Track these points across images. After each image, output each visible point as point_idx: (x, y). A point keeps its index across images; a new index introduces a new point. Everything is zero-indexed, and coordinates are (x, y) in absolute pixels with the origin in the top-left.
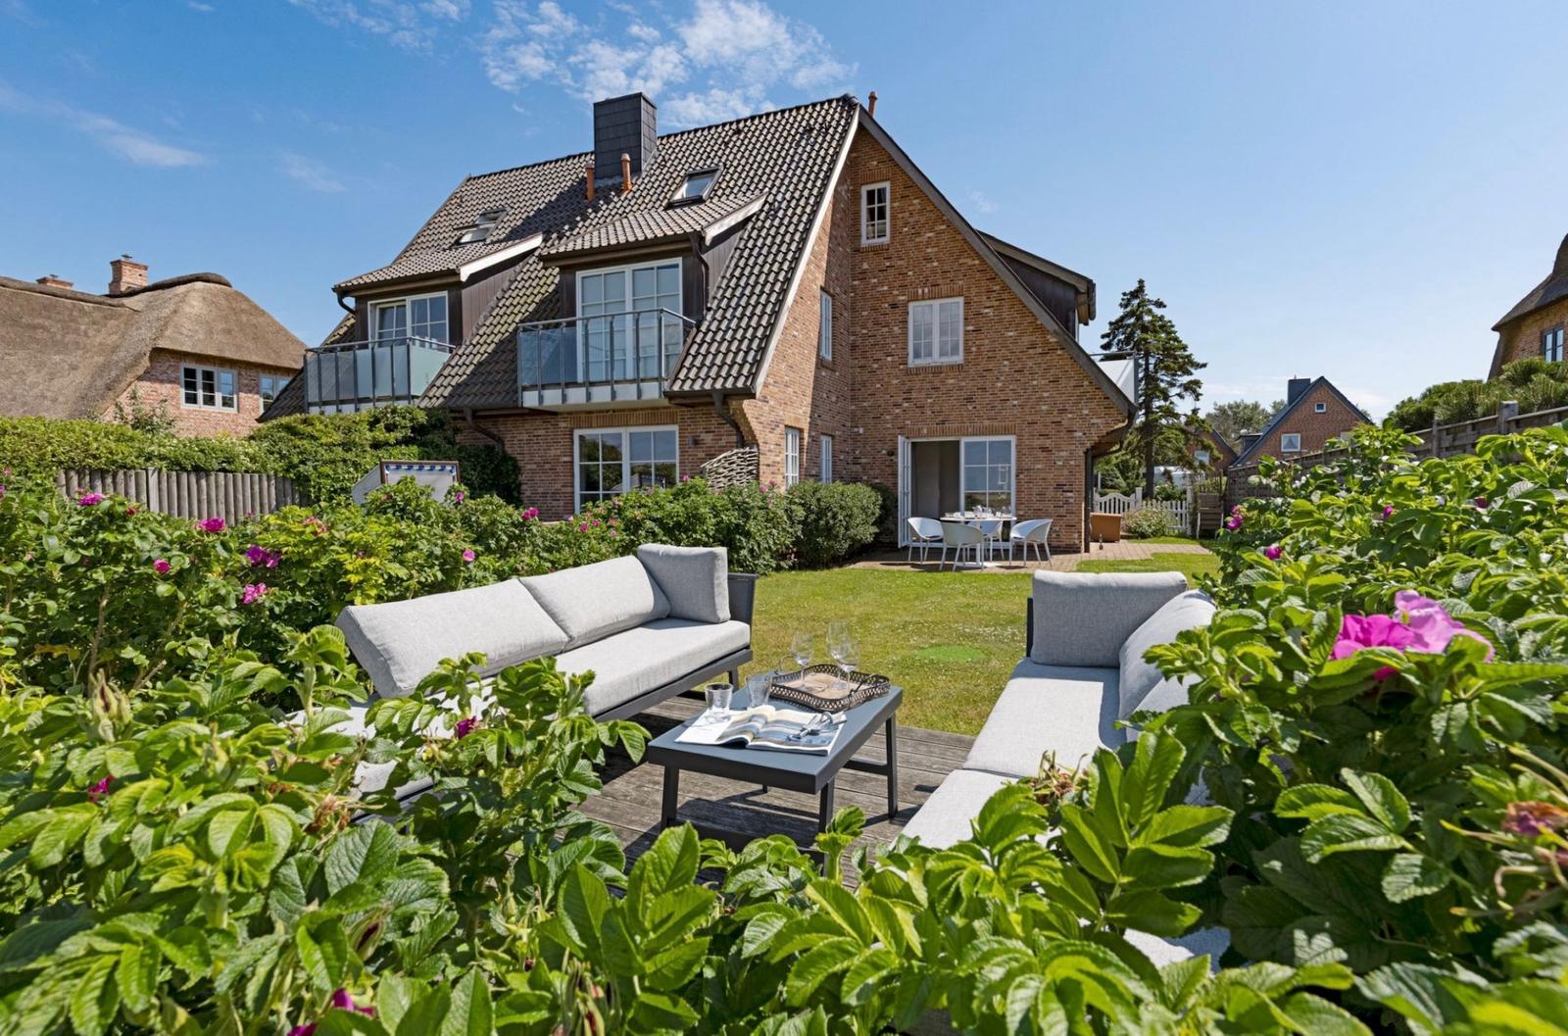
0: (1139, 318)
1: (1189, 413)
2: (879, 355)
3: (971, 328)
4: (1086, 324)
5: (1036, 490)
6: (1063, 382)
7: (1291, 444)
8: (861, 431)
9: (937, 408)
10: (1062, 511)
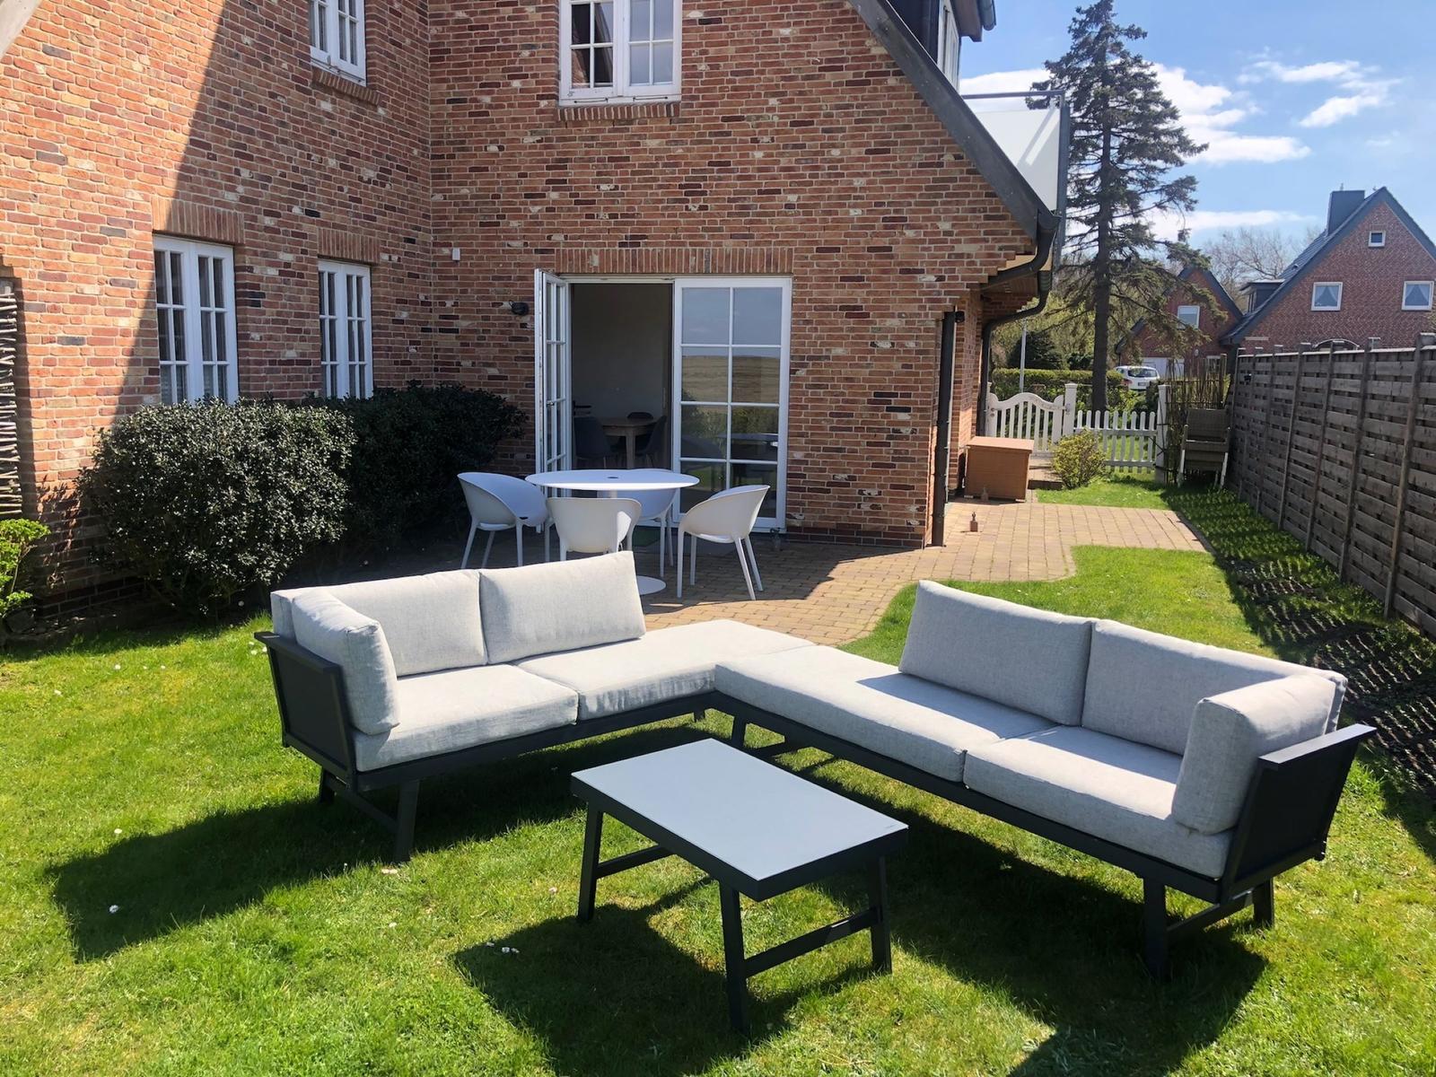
0: (1100, 58)
1: (1174, 239)
2: (495, 74)
3: (696, 14)
4: (976, 38)
5: (830, 405)
6: (898, 151)
7: (1327, 298)
8: (456, 254)
9: (620, 207)
10: (886, 454)
